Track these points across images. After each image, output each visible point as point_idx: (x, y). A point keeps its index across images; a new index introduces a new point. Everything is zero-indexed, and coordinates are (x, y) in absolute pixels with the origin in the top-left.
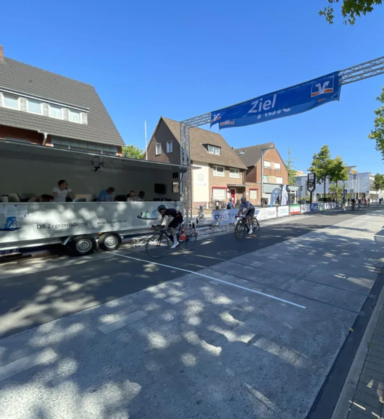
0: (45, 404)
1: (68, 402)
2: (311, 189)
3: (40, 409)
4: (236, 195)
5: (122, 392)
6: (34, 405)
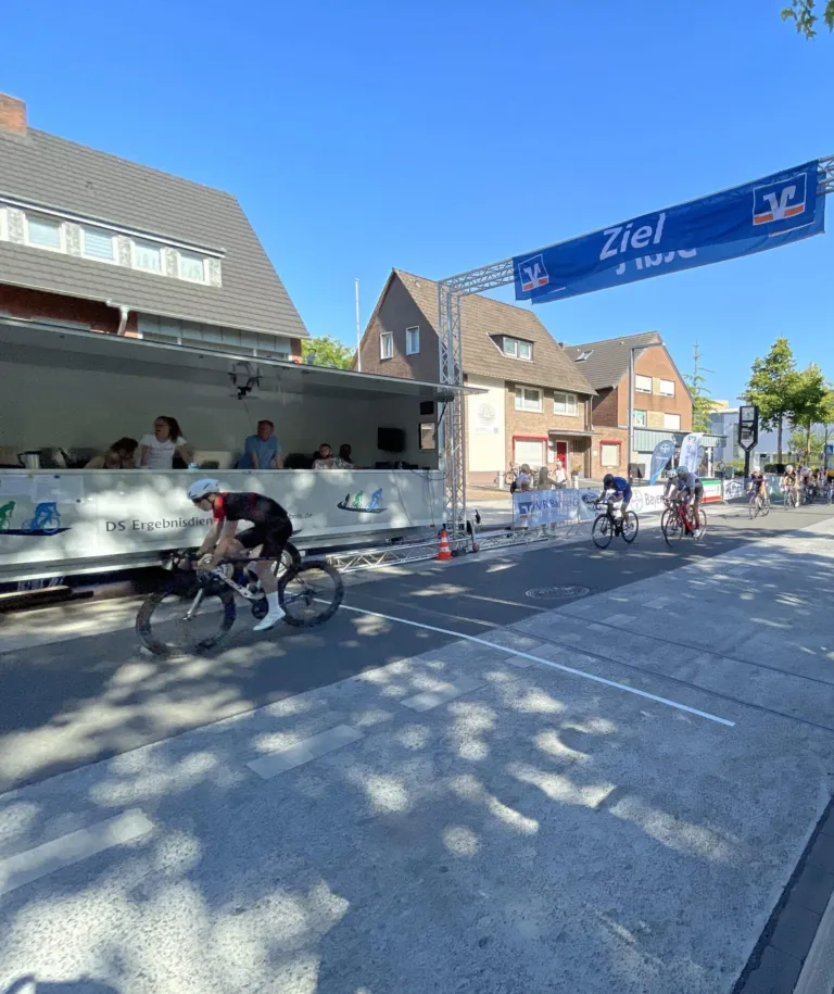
0: (128, 938)
1: (180, 937)
2: (747, 443)
3: (117, 950)
4: (570, 456)
5: (304, 915)
6: (102, 942)
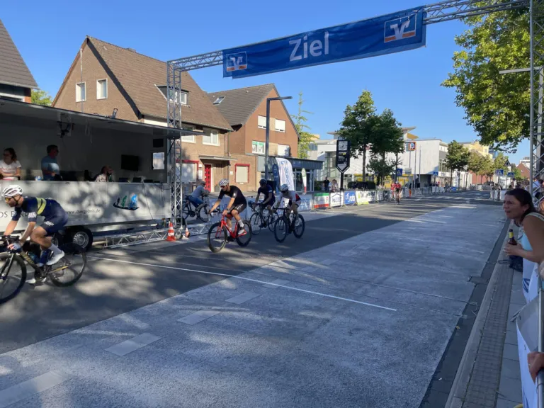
2: (342, 166)
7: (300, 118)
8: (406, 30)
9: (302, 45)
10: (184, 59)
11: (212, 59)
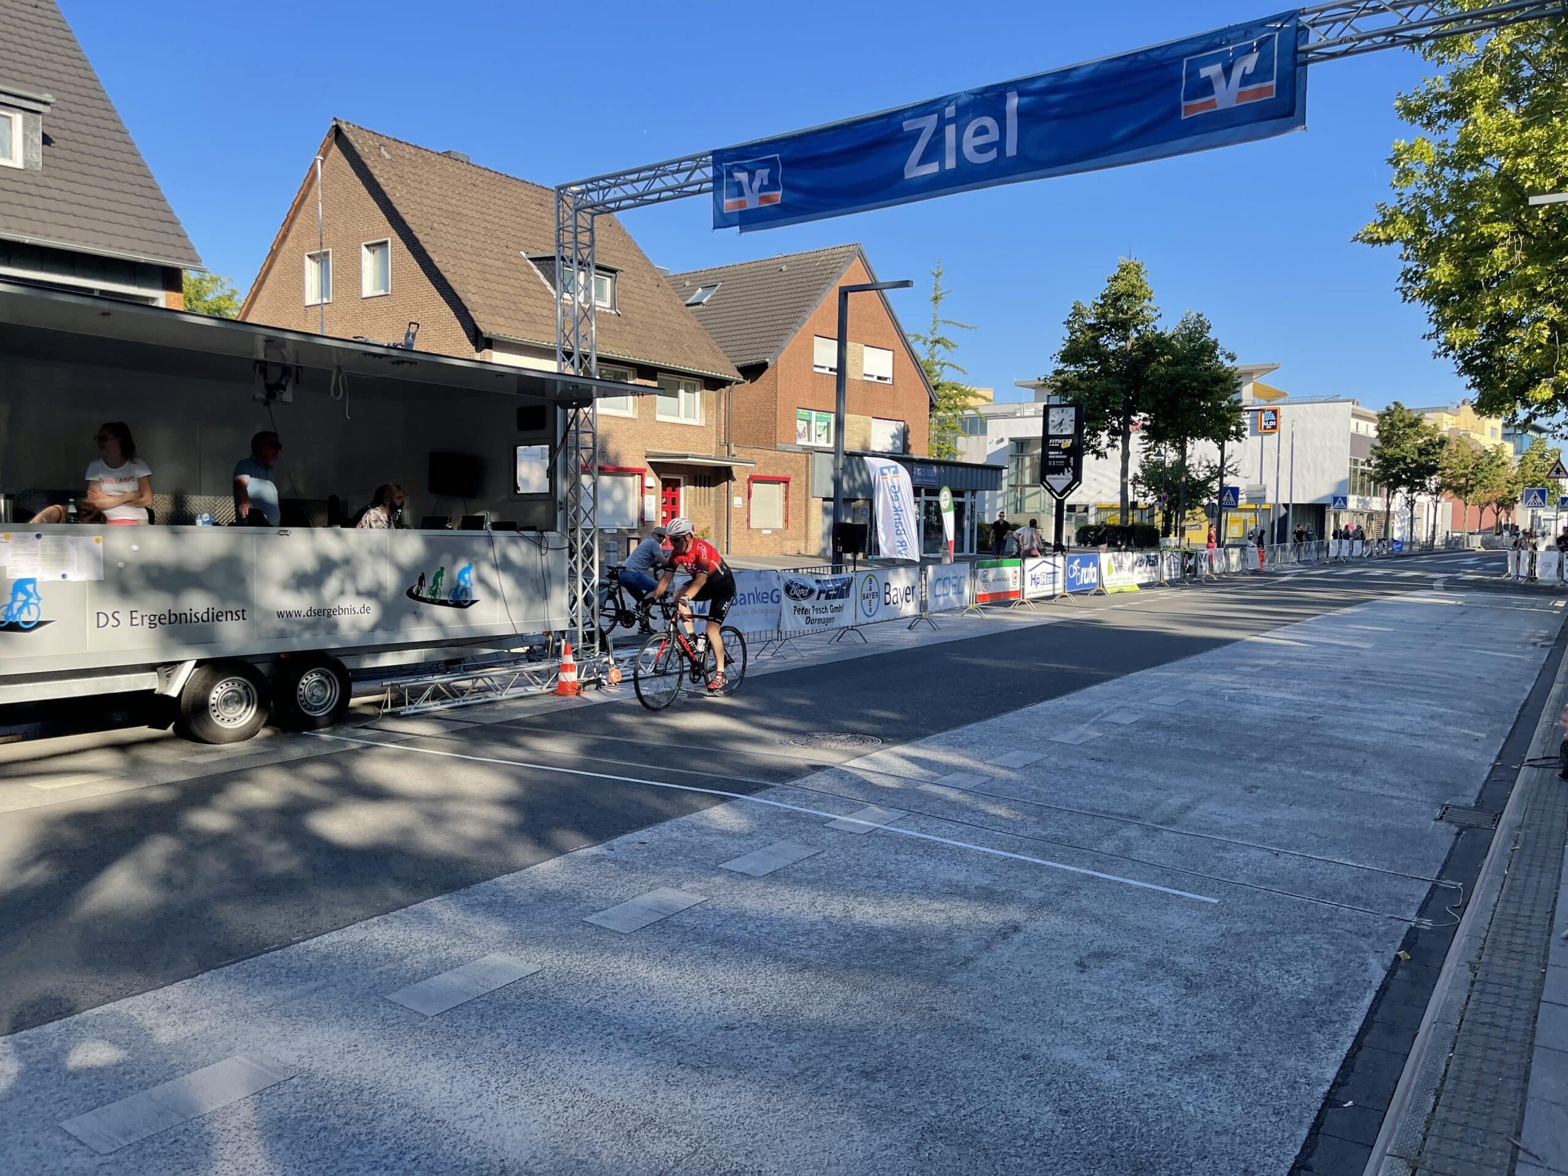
2: (1059, 481)
4: (688, 506)
7: (937, 342)
8: (1246, 80)
9: (939, 131)
10: (603, 179)
11: (682, 177)
